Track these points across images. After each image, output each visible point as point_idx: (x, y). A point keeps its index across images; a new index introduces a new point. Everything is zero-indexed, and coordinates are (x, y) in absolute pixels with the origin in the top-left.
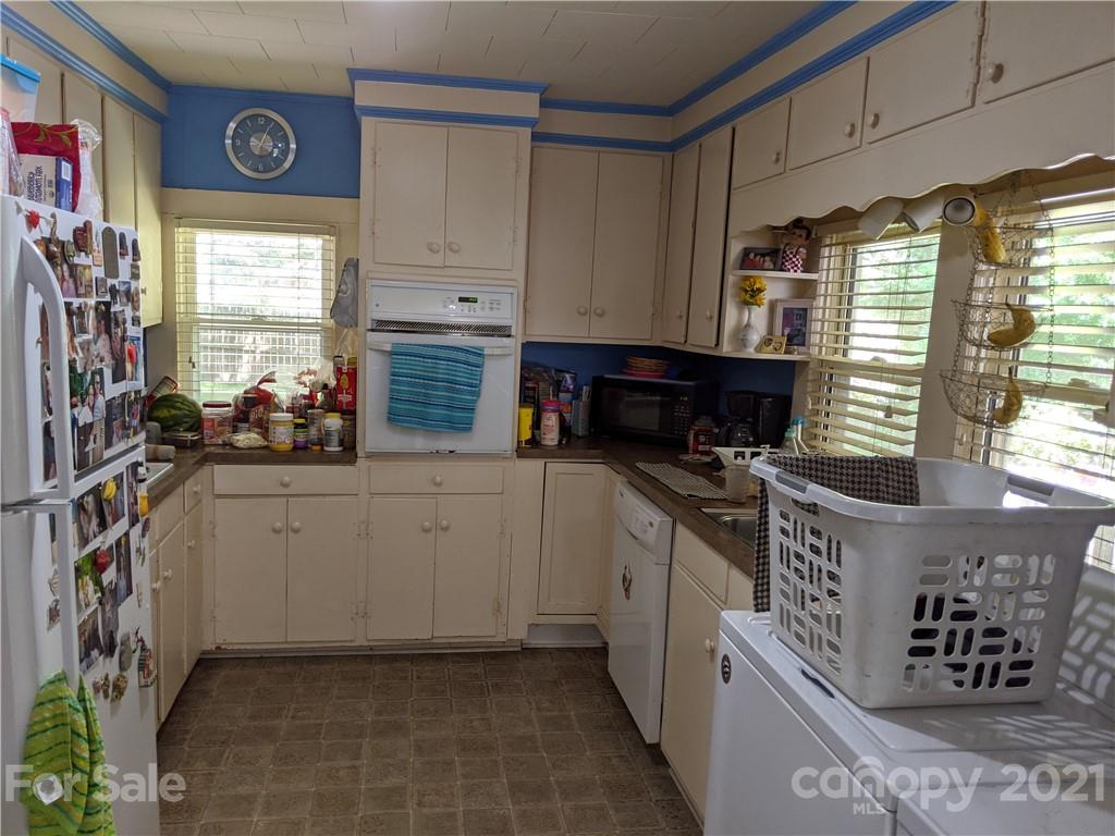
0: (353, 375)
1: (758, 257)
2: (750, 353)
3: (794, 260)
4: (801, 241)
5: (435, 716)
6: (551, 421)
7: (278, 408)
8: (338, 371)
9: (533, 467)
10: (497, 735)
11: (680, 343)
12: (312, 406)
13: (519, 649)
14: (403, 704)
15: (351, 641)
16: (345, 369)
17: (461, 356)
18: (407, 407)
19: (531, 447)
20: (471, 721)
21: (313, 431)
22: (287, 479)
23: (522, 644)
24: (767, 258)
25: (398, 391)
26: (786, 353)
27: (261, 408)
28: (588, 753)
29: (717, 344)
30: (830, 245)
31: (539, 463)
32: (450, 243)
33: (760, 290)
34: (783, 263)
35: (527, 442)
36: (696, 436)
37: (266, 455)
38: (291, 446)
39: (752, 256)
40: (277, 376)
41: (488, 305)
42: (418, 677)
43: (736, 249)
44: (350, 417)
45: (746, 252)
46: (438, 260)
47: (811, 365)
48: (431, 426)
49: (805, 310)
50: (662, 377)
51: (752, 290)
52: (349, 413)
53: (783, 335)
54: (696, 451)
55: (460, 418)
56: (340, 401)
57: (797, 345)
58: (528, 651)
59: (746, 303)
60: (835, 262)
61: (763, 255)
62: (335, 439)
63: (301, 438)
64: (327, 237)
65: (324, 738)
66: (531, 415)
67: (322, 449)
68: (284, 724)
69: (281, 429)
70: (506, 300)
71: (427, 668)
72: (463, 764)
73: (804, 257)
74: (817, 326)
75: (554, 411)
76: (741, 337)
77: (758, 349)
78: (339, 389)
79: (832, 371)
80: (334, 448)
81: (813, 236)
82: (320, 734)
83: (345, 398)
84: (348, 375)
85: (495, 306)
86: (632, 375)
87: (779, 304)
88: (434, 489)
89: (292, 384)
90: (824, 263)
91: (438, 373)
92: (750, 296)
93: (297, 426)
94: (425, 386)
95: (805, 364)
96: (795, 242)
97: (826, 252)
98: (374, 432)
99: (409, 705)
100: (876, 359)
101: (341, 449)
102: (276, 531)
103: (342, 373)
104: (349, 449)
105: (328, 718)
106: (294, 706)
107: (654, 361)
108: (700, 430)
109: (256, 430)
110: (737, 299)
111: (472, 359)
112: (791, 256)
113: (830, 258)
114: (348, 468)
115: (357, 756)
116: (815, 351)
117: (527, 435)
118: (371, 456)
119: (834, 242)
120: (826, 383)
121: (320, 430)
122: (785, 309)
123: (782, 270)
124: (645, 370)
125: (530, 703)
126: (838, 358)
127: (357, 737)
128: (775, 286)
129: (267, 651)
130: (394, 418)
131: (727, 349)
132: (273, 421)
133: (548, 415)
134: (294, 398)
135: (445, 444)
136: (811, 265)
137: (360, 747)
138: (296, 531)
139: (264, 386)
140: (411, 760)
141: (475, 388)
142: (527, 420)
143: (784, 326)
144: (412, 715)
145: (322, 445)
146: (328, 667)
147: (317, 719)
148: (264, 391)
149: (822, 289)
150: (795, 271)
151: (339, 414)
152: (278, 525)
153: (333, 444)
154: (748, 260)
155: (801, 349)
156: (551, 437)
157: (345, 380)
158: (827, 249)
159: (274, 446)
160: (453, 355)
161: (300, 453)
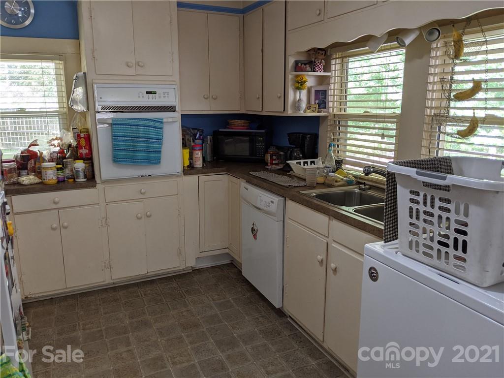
0: (88, 139)
1: (303, 65)
2: (301, 113)
3: (320, 66)
4: (323, 57)
5: (161, 313)
6: (198, 154)
7: (44, 160)
8: (78, 137)
9: (193, 179)
10: (198, 317)
11: (260, 111)
12: (65, 158)
13: (192, 271)
14: (142, 310)
15: (104, 281)
16: (82, 135)
17: (152, 124)
18: (123, 153)
19: (190, 169)
20: (182, 313)
21: (67, 172)
22: (57, 199)
23: (192, 268)
24: (307, 66)
25: (118, 145)
26: (318, 112)
27: (33, 161)
28: (247, 318)
29: (284, 110)
30: (336, 58)
31: (195, 177)
32: (138, 62)
33: (305, 82)
34: (314, 68)
35: (188, 167)
36: (272, 156)
37: (43, 187)
38: (57, 180)
39: (300, 64)
40: (38, 142)
41: (162, 95)
42: (145, 295)
43: (291, 61)
44: (88, 162)
45: (297, 63)
46: (132, 71)
47: (329, 118)
48: (138, 162)
49: (325, 91)
50: (247, 129)
51: (302, 82)
52: (89, 159)
53: (315, 104)
54: (272, 164)
55: (153, 157)
56: (81, 153)
57: (323, 108)
58: (196, 271)
59: (298, 88)
60: (338, 67)
61: (305, 64)
62: (82, 175)
63: (61, 175)
64: (58, 62)
65: (106, 337)
66: (188, 153)
67: (75, 180)
68: (80, 334)
69: (49, 172)
70: (171, 92)
71: (147, 289)
72: (187, 336)
73: (324, 64)
74: (331, 99)
75: (199, 150)
76: (297, 105)
77: (305, 112)
78: (79, 146)
79: (340, 119)
80: (82, 179)
81: (329, 54)
82: (103, 336)
83: (84, 151)
84: (85, 139)
85: (166, 95)
86: (232, 129)
87: (312, 88)
88: (141, 196)
89: (47, 146)
90: (333, 68)
91: (139, 134)
92: (299, 84)
93: (58, 169)
94: (133, 141)
95: (326, 117)
96: (320, 57)
97: (333, 62)
98: (105, 168)
99: (146, 310)
100: (365, 112)
101: (85, 180)
102: (54, 229)
103: (80, 138)
104: (91, 179)
105: (104, 326)
106: (81, 323)
107: (243, 121)
108: (273, 154)
109: (33, 174)
110: (293, 87)
111: (158, 125)
112: (318, 64)
113: (336, 65)
114: (92, 190)
115: (128, 344)
116: (331, 110)
117: (187, 163)
118: (104, 182)
119: (337, 57)
120: (337, 125)
121: (72, 171)
122: (315, 91)
123: (314, 71)
124: (238, 126)
125: (208, 298)
126: (343, 113)
127: (125, 333)
128: (310, 79)
129: (55, 295)
130: (116, 160)
131: (290, 112)
132: (44, 168)
133: (197, 152)
134: (51, 154)
135: (146, 171)
136: (327, 68)
137: (128, 338)
138: (66, 228)
139: (32, 148)
140: (159, 340)
141: (160, 140)
142: (187, 156)
143: (315, 100)
144: (149, 315)
145: (74, 179)
146: (93, 297)
147: (98, 327)
148: (32, 151)
149: (332, 80)
150: (320, 72)
151: (82, 161)
152: (55, 226)
153: (81, 177)
154: (298, 67)
155: (324, 110)
156: (199, 164)
157: (83, 142)
158: (334, 60)
159: (46, 181)
160: (147, 123)
161: (61, 184)
